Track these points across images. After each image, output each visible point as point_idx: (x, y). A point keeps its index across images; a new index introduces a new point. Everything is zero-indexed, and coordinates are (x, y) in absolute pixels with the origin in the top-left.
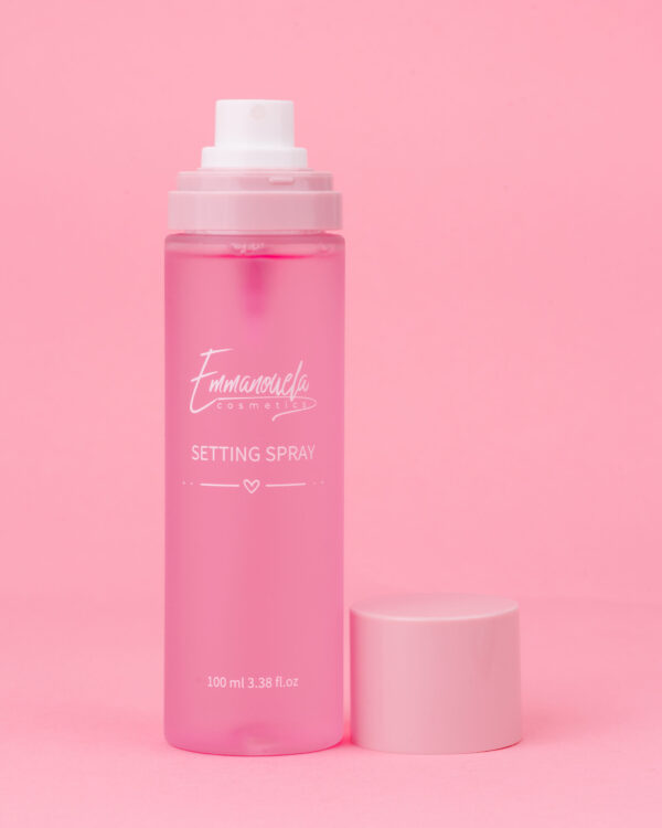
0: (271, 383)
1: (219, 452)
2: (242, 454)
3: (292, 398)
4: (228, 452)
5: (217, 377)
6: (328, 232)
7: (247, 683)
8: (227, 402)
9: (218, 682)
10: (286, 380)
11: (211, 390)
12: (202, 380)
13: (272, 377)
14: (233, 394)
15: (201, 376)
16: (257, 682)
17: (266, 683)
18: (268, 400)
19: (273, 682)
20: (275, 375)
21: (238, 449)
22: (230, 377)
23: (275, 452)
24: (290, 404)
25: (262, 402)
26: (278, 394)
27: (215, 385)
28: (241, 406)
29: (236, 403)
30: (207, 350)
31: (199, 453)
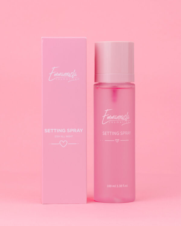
0: (121, 117)
1: (109, 133)
2: (114, 133)
3: (126, 120)
4: (112, 133)
5: (109, 116)
6: (131, 83)
7: (116, 186)
8: (112, 121)
9: (110, 186)
10: (125, 116)
11: (107, 119)
12: (105, 117)
13: (121, 115)
14: (113, 120)
15: (105, 116)
16: (119, 186)
17: (121, 186)
18: (121, 121)
19: (122, 186)
20: (122, 115)
21: (114, 132)
22: (112, 116)
23: (122, 133)
24: (126, 122)
25: (119, 121)
26: (123, 119)
27: (108, 118)
28: (115, 122)
29: (113, 122)
30: (107, 110)
31: (105, 133)
